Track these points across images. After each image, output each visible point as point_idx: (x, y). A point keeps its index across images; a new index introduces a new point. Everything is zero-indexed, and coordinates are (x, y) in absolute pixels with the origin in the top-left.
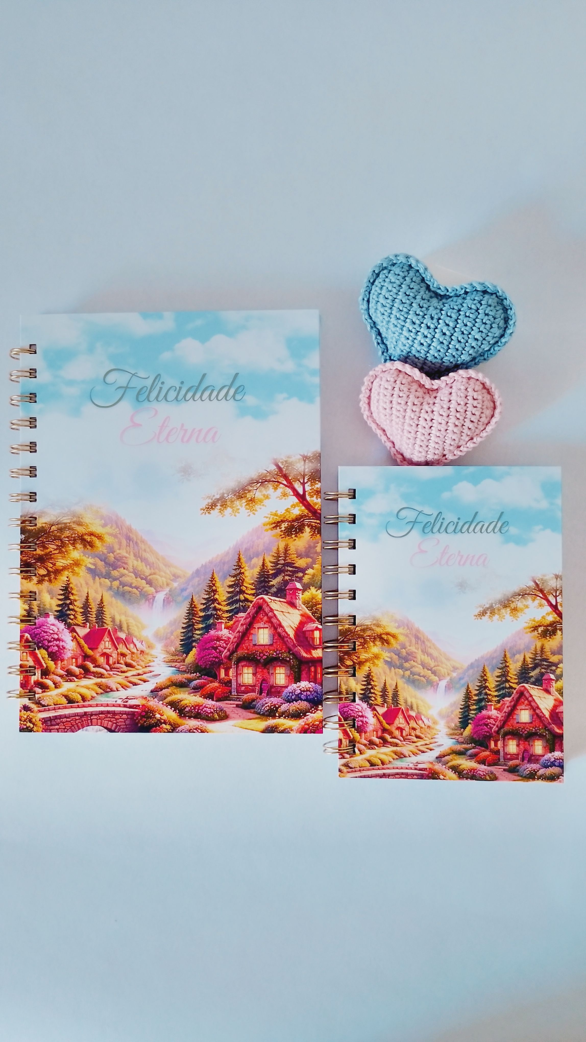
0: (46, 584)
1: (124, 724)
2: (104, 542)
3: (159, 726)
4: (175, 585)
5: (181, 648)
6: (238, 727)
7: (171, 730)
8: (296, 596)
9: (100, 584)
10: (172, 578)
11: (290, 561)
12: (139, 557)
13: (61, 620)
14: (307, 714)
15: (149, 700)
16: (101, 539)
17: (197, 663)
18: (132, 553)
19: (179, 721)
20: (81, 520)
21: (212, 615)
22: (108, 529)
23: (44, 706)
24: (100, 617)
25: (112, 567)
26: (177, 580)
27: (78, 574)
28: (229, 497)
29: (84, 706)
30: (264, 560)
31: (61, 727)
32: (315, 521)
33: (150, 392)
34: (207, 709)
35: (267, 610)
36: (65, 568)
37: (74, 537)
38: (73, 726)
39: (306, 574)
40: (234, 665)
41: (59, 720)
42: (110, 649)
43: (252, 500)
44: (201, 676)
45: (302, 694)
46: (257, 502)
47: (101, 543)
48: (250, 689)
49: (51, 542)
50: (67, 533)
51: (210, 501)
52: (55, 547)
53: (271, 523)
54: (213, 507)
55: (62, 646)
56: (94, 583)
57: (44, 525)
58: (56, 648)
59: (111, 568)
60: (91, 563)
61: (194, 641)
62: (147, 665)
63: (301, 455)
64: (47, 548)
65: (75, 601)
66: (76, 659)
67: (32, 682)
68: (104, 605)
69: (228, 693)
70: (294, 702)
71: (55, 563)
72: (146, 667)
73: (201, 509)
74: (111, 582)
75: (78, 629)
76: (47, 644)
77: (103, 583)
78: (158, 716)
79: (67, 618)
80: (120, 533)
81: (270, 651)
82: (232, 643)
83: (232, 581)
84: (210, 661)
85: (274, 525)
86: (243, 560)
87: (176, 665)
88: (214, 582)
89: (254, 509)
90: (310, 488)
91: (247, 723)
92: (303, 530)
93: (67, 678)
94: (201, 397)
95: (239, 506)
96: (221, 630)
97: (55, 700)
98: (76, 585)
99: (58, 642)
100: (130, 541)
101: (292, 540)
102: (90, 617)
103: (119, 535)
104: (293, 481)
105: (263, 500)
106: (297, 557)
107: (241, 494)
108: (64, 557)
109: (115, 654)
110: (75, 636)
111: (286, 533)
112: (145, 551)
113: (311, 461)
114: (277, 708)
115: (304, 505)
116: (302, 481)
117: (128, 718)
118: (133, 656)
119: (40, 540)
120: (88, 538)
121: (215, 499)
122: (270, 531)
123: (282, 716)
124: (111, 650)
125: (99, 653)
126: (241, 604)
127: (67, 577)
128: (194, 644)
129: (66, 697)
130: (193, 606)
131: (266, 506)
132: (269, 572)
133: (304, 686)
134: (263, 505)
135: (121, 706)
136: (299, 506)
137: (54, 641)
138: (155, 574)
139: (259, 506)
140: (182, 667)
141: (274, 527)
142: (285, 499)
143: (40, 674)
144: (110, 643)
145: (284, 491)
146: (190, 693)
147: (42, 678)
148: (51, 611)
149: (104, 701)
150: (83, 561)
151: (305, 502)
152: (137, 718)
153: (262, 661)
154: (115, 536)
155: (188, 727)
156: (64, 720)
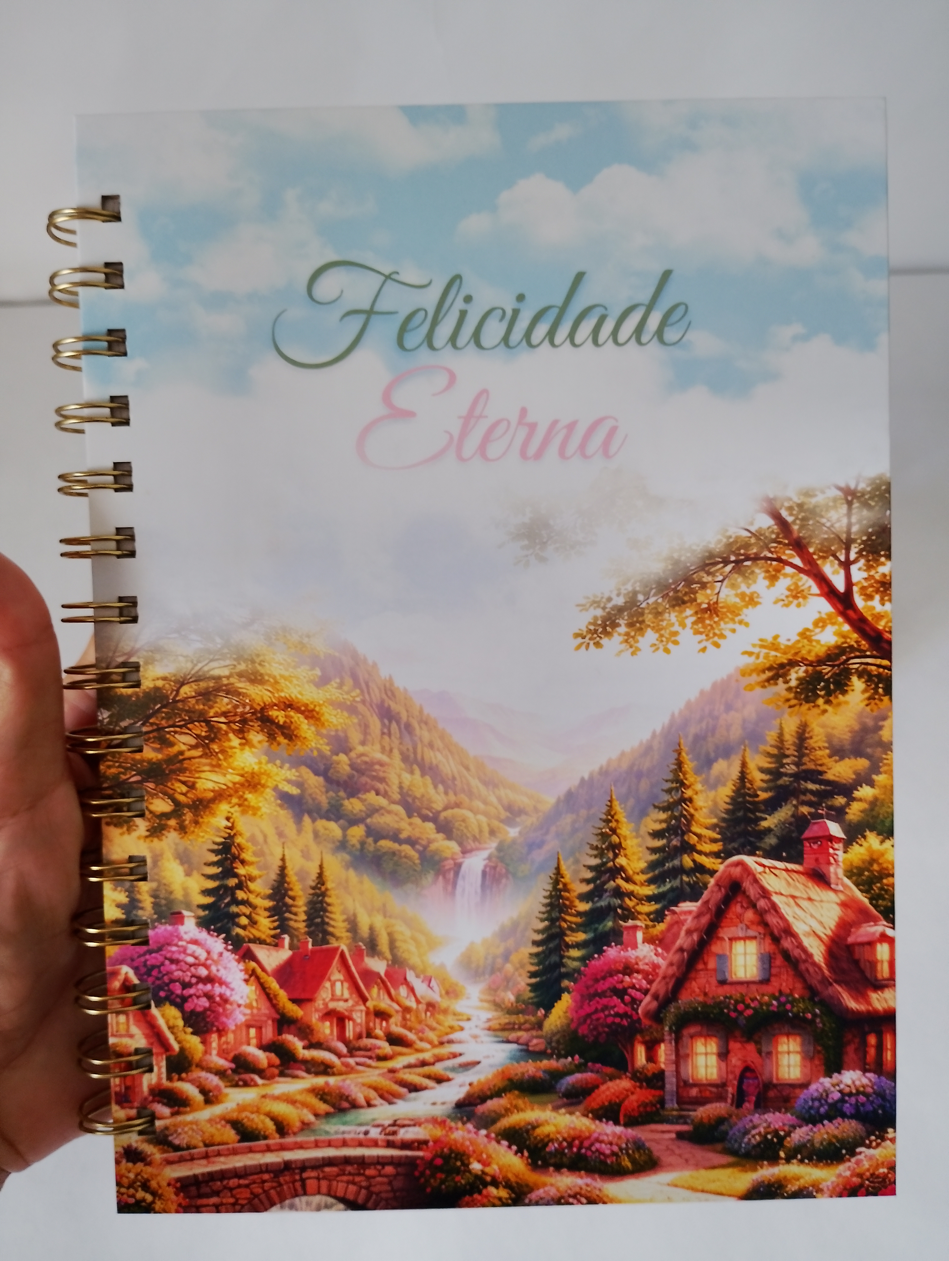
0: (172, 837)
1: (389, 1188)
2: (323, 725)
3: (480, 1192)
4: (513, 833)
5: (532, 995)
6: (683, 1187)
7: (510, 1201)
8: (829, 854)
9: (316, 835)
10: (504, 814)
11: (813, 767)
12: (416, 761)
13: (214, 931)
14: (858, 1150)
15: (451, 1128)
16: (312, 717)
17: (575, 1032)
18: (396, 752)
19: (532, 1177)
20: (259, 668)
21: (610, 910)
22: (332, 691)
23: (177, 1148)
24: (319, 920)
25: (345, 791)
26: (518, 820)
27: (255, 810)
28: (652, 600)
29: (283, 1148)
30: (744, 765)
31: (224, 1201)
32: (878, 661)
33: (435, 323)
34: (603, 1145)
35: (752, 891)
36: (220, 795)
37: (243, 714)
38: (256, 1196)
39: (854, 799)
40: (670, 1034)
41: (219, 1183)
42: (346, 1001)
43: (712, 609)
44: (585, 1064)
45: (846, 1102)
46: (724, 613)
47: (313, 728)
48: (711, 1092)
49: (180, 727)
50: (224, 703)
51: (599, 613)
52: (193, 741)
53: (760, 668)
54: (608, 629)
55: (221, 996)
56: (299, 831)
57: (160, 683)
58: (204, 1002)
59: (342, 794)
60: (289, 781)
61: (568, 976)
62: (445, 1039)
63: (840, 489)
64: (172, 745)
65: (252, 879)
66: (259, 1029)
67: (145, 1089)
68: (327, 890)
69: (655, 1105)
70: (826, 1122)
71: (194, 784)
72: (442, 1043)
73: (577, 635)
74: (344, 829)
75: (261, 952)
76: (179, 992)
77: (322, 831)
78: (476, 1166)
79: (230, 925)
80: (363, 702)
81: (763, 995)
82: (664, 978)
83: (661, 821)
84: (609, 1026)
85: (769, 674)
86: (689, 766)
87: (518, 1038)
88: (613, 824)
89: (717, 631)
90: (865, 575)
91: (704, 1176)
92: (847, 685)
93: (236, 1078)
94: (571, 336)
95: (677, 624)
96: (635, 946)
97: (207, 1135)
98: (252, 839)
99: (209, 987)
100: (390, 722)
101: (816, 711)
102: (291, 919)
103: (361, 707)
104: (821, 557)
105: (740, 609)
106: (830, 756)
107: (680, 594)
108: (216, 767)
109: (359, 1014)
110: (254, 971)
111: (800, 693)
112: (431, 746)
113: (865, 504)
114: (781, 1139)
115: (848, 620)
116: (842, 558)
117: (398, 1174)
118: (408, 1016)
119: (152, 724)
120: (279, 716)
121: (612, 609)
122: (758, 690)
123: (795, 1157)
124: (350, 1003)
125: (317, 1010)
126: (685, 878)
127: (228, 819)
128: (565, 983)
129: (236, 1124)
130: (560, 886)
131: (747, 625)
132: (758, 796)
133: (849, 1082)
134: (741, 622)
135: (380, 1143)
136: (833, 624)
137: (197, 983)
138: (458, 805)
139: (731, 626)
140: (535, 1041)
141: (768, 680)
142: (799, 605)
143: (164, 1070)
144: (346, 985)
145: (796, 584)
146: (556, 1109)
147: (169, 1078)
148: (188, 907)
149: (336, 1133)
150: (269, 776)
151: (851, 613)
152: (422, 1174)
153: (742, 1021)
154: (352, 709)
155: (553, 1192)
156: (233, 1182)
